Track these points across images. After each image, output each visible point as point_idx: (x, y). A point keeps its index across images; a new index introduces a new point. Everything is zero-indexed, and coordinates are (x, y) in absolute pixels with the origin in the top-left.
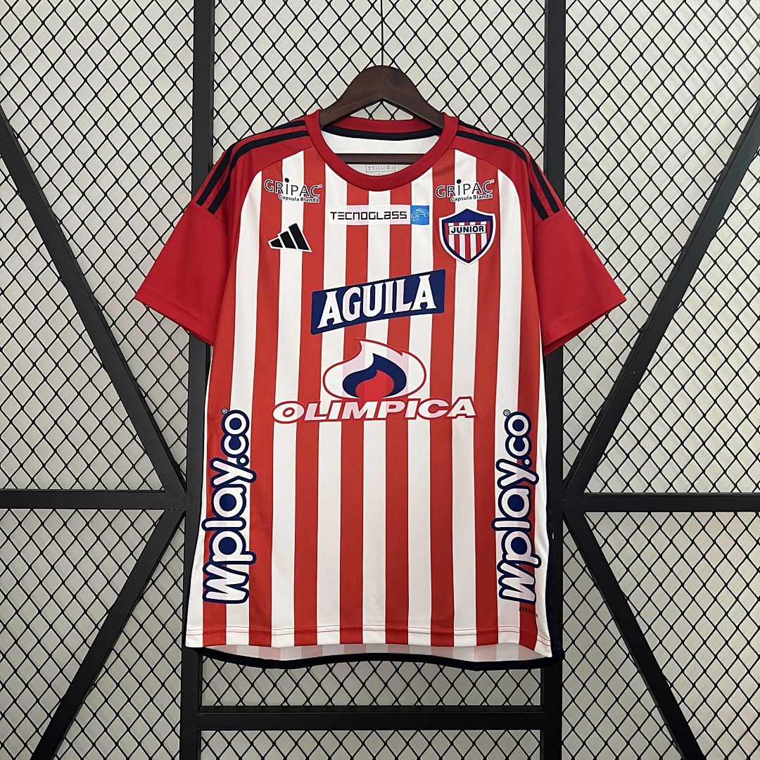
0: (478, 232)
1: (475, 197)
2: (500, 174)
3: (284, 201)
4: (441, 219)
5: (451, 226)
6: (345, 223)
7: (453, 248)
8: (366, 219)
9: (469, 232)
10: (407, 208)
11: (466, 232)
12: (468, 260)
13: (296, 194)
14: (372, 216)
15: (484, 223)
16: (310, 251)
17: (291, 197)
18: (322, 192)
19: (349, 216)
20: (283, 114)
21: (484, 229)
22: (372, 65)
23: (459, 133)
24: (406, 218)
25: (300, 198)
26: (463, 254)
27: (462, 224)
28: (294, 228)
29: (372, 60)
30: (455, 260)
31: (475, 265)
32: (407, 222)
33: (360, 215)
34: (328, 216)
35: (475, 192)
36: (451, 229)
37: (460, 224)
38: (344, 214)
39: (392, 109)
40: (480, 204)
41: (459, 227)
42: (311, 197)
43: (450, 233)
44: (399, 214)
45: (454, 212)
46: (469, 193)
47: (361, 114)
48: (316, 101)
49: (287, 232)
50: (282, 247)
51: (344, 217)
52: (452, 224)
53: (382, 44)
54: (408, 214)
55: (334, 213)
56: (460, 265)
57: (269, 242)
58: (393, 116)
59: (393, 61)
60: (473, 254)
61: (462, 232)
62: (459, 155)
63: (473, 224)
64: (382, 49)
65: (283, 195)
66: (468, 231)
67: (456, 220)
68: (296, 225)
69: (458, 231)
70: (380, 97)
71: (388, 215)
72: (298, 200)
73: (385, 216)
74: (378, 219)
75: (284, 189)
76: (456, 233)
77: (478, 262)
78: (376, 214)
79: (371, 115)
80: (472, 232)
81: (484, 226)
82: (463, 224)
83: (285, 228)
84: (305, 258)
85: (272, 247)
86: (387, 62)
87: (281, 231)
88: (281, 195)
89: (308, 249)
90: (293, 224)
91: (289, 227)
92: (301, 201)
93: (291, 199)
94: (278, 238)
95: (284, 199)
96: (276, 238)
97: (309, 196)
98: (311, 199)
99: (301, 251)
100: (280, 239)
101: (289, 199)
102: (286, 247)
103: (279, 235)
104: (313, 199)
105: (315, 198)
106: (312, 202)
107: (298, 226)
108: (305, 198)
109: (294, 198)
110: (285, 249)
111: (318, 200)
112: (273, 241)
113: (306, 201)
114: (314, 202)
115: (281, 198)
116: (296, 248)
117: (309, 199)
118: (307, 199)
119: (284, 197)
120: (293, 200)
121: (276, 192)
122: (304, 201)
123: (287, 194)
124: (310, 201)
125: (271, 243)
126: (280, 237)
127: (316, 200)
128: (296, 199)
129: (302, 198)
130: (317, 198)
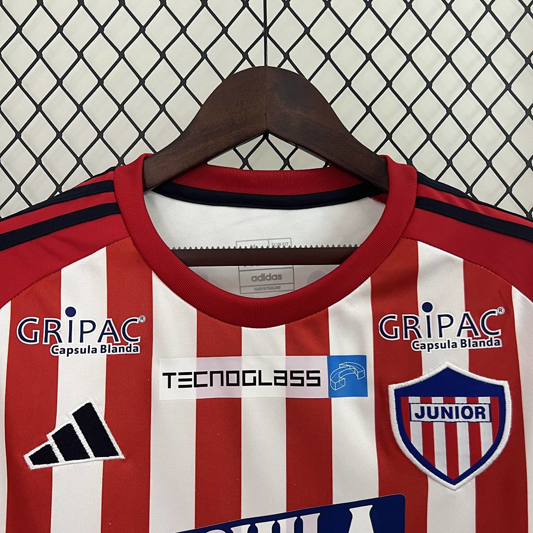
0: (473, 419)
1: (463, 342)
2: (517, 296)
3: (62, 358)
4: (392, 388)
5: (415, 402)
6: (192, 395)
7: (420, 448)
8: (238, 384)
9: (454, 420)
10: (319, 363)
11: (447, 419)
12: (453, 478)
13: (91, 340)
14: (249, 378)
15: (484, 401)
16: (121, 456)
17: (81, 346)
18: (146, 333)
19: (201, 379)
20: (80, 161)
21: (487, 413)
22: (246, 66)
23: (422, 203)
24: (318, 384)
25: (98, 346)
26: (441, 464)
27: (438, 400)
28: (85, 414)
29: (245, 56)
30: (426, 476)
31: (467, 489)
32: (321, 392)
33: (225, 377)
34: (158, 381)
35: (464, 332)
36: (415, 409)
37: (435, 399)
38: (192, 377)
39: (286, 148)
40: (477, 359)
41: (433, 407)
42: (123, 343)
43: (414, 417)
44: (304, 375)
45: (421, 374)
46: (450, 334)
47: (228, 160)
48: (142, 135)
49: (69, 426)
50: (55, 460)
51: (192, 383)
52: (417, 399)
53: (264, 24)
54: (324, 376)
55: (170, 375)
56: (436, 488)
57: (27, 457)
58: (286, 162)
59: (286, 56)
60: (464, 464)
61: (439, 418)
62: (427, 253)
63: (461, 400)
64: (265, 34)
65: (60, 346)
66: (451, 417)
67: (426, 390)
68: (89, 406)
69: (430, 416)
70: (264, 126)
71: (282, 378)
72: (95, 350)
73: (276, 378)
74: (261, 384)
75: (63, 332)
76: (426, 418)
77: (473, 482)
78: (257, 375)
79: (245, 161)
80: (461, 418)
81: (487, 407)
82: (440, 399)
83: (64, 417)
84: (109, 474)
85: (33, 467)
86: (275, 59)
87: (56, 427)
88: (57, 346)
89: (117, 454)
90: (83, 405)
91: (73, 414)
92: (102, 352)
93: (78, 352)
94: (47, 443)
95: (64, 353)
96: (43, 445)
97: (118, 341)
98: (123, 348)
99: (99, 460)
100: (51, 445)
101: (74, 352)
102: (66, 460)
103: (49, 436)
104: (127, 348)
105: (131, 345)
106: (126, 352)
107: (95, 410)
108: (109, 345)
109: (85, 349)
110: (64, 463)
111: (137, 347)
112: (35, 452)
113: (111, 353)
114: (129, 353)
115: (57, 353)
116: (89, 457)
117: (118, 347)
118: (113, 348)
119: (64, 349)
120: (83, 353)
121: (45, 342)
122: (107, 353)
123: (70, 341)
124: (120, 351)
125: (31, 457)
126: (53, 441)
127: (132, 349)
128: (91, 350)
129: (103, 347)
130: (134, 344)
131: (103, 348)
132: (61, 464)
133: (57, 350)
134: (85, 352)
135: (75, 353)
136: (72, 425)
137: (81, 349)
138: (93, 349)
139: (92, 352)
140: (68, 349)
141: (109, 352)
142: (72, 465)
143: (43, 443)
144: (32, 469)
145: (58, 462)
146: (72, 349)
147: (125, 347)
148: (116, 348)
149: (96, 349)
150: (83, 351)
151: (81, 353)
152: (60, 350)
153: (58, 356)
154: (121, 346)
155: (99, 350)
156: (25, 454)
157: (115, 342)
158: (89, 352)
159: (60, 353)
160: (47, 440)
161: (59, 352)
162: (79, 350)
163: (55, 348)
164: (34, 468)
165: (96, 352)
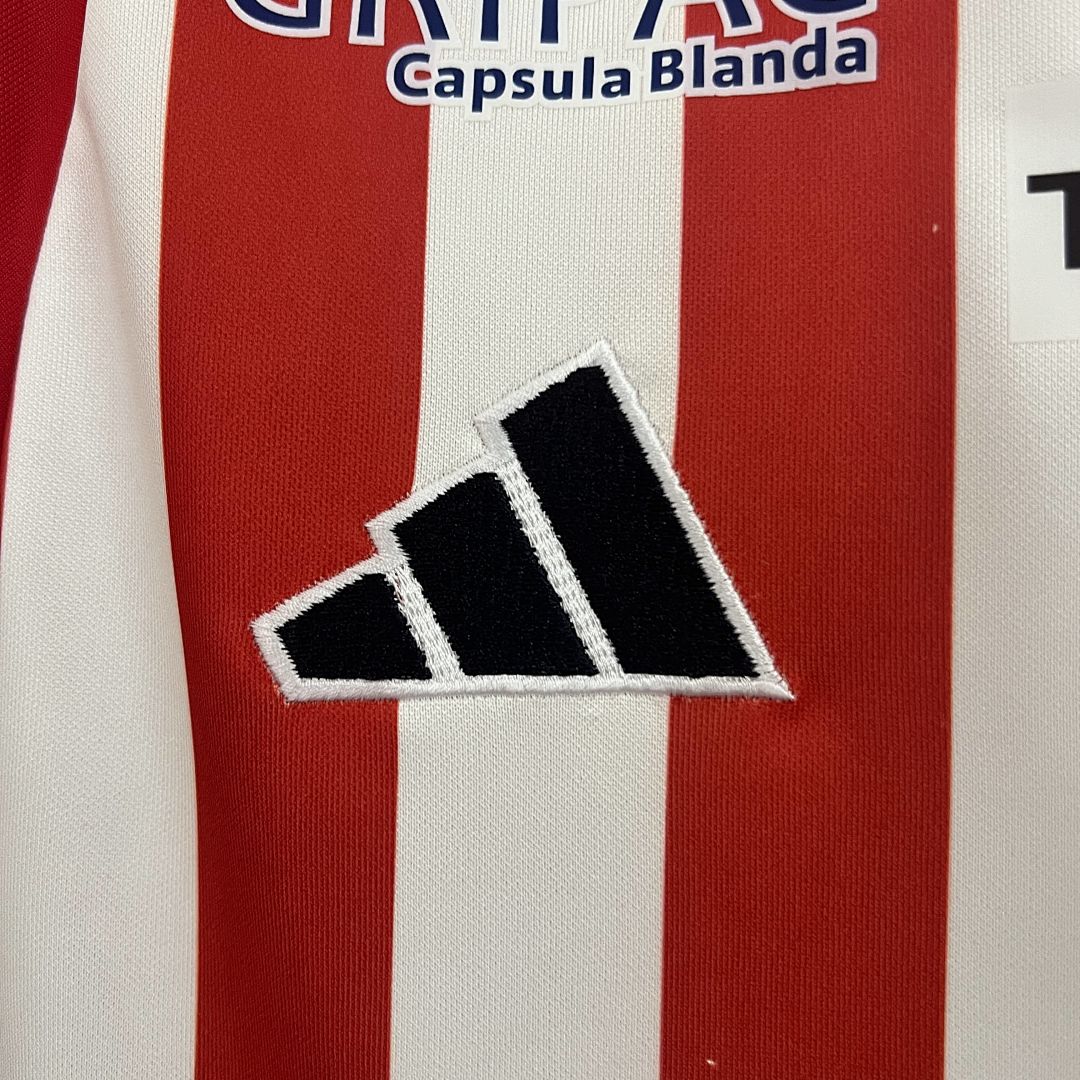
13: (602, 26)
16: (771, 683)
17: (544, 60)
25: (638, 58)
42: (778, 27)
49: (484, 490)
50: (414, 665)
57: (266, 629)
65: (440, 54)
68: (590, 386)
72: (621, 82)
85: (297, 687)
87: (416, 484)
88: (425, 57)
89: (744, 666)
90: (560, 376)
91: (506, 424)
92: (657, 85)
93: (529, 90)
94: (367, 567)
95: (458, 92)
96: (350, 576)
97: (747, 21)
98: (778, 56)
99: (647, 691)
100: (390, 578)
101: (511, 86)
102: (471, 667)
103: (382, 526)
104: (800, 53)
105: (821, 33)
106: (792, 82)
107: (624, 408)
108: (699, 51)
109: (568, 77)
110: (458, 686)
111: (860, 44)
112: (306, 607)
113: (710, 89)
114: (815, 82)
115: (424, 92)
116: (590, 669)
117: (747, 54)
118: (720, 61)
119: (459, 74)
120: (555, 96)
121: (360, 32)
122: (687, 87)
123: (490, 30)
124: (759, 78)
125: (286, 632)
126: (403, 559)
127: (833, 53)
128: (599, 80)
129: (667, 61)
130: (842, 26)
131: (665, 69)
132: (447, 687)
133: (421, 75)
134: (567, 92)
135: (516, 95)
136: (499, 485)
137: (549, 76)
138: (608, 73)
139: (606, 90)
140: (479, 75)
141: (699, 81)
142: (502, 700)
143: (350, 564)
144: (292, 697)
145: (426, 675)
146: (499, 75)
147: (789, 50)
148: (737, 62)
149: (625, 74)
150: (558, 87)
151: (549, 92)
152: (436, 78)
153: (427, 108)
154: (763, 48)
155: (641, 76)
156: (258, 614)
157: (729, 30)
158: (588, 92)
159: (440, 89)
160: (365, 548)
161: (430, 85)
162: (537, 81)
163: (410, 69)
164: (304, 696)
165: (626, 90)
